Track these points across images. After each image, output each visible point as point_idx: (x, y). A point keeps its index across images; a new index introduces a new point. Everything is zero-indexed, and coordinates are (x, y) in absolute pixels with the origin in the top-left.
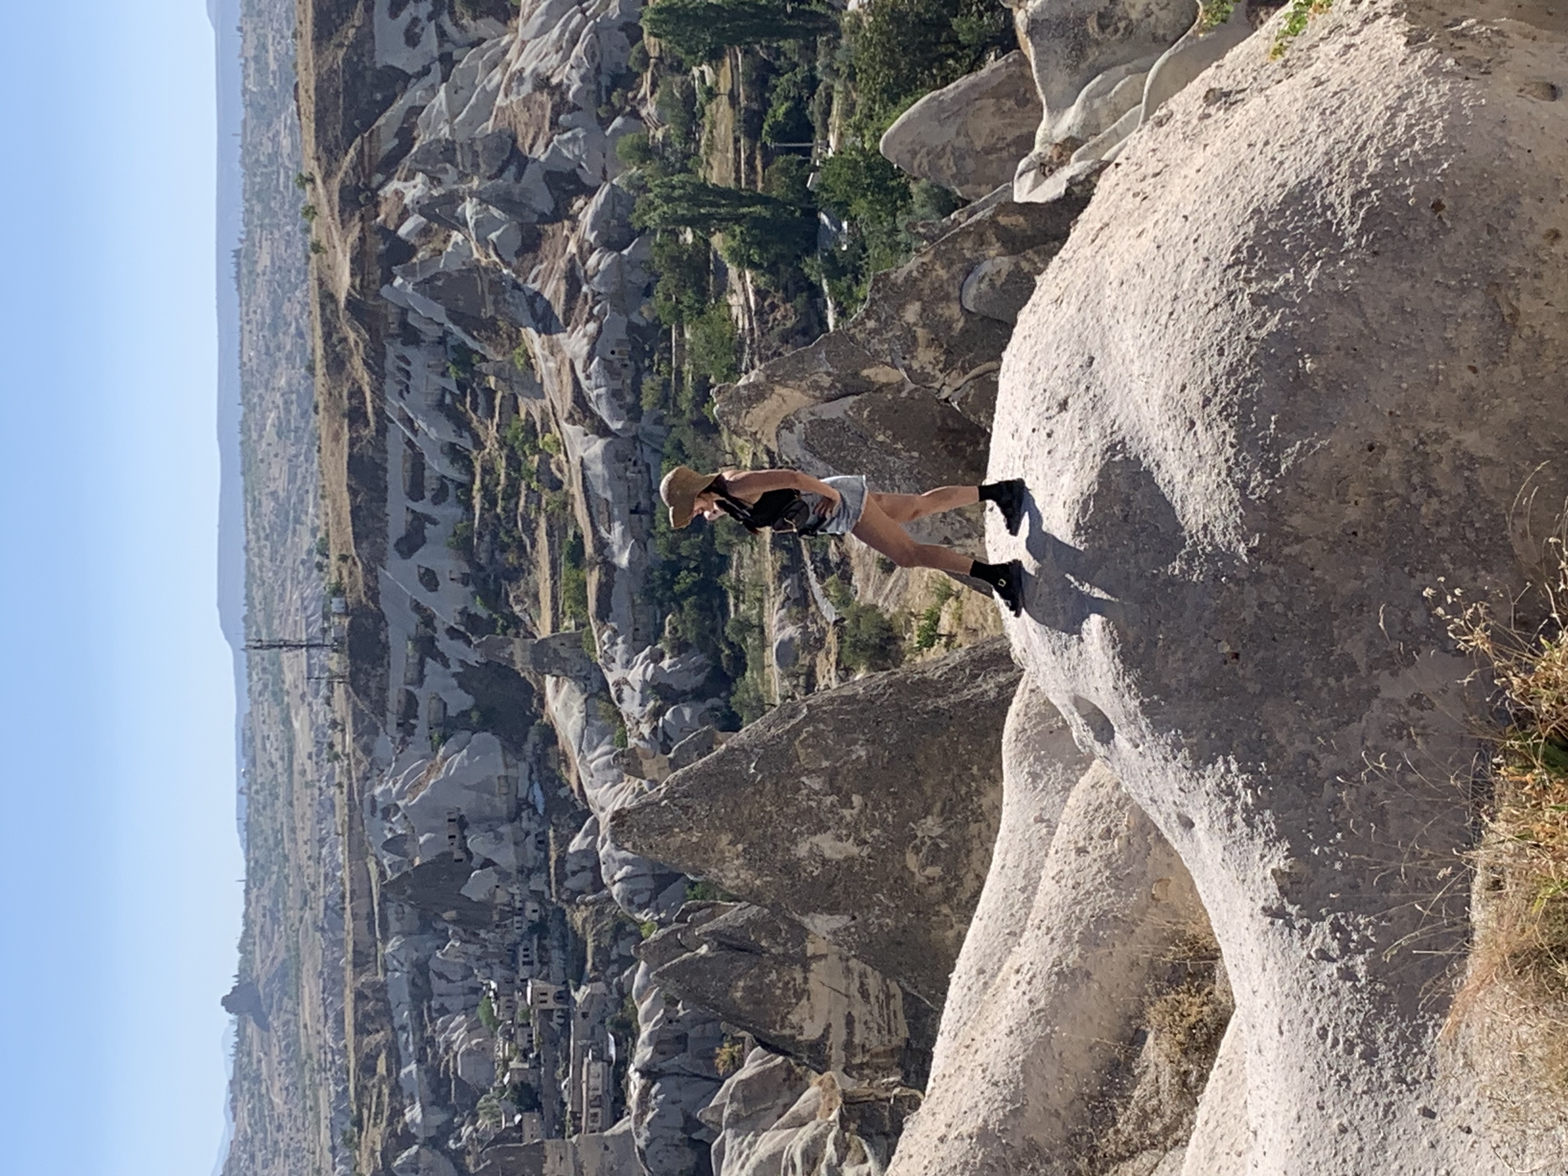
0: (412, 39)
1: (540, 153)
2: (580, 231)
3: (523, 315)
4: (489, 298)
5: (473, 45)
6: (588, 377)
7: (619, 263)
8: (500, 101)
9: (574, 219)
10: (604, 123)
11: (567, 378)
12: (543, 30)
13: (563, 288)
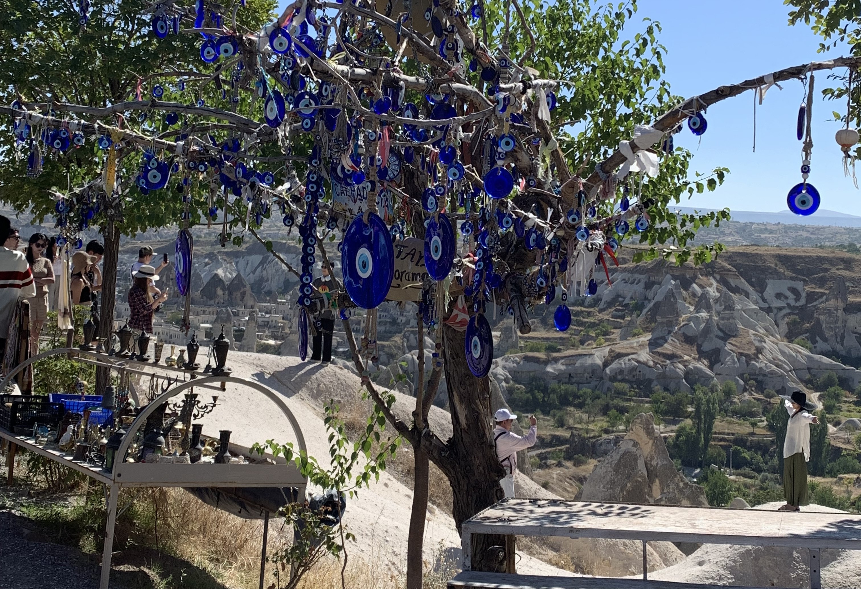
0: (779, 296)
1: (728, 347)
2: (693, 361)
3: (658, 334)
4: (665, 320)
5: (775, 321)
6: (629, 360)
7: (679, 377)
8: (751, 332)
9: (699, 359)
10: (741, 376)
11: (629, 351)
12: (783, 353)
13: (669, 352)
